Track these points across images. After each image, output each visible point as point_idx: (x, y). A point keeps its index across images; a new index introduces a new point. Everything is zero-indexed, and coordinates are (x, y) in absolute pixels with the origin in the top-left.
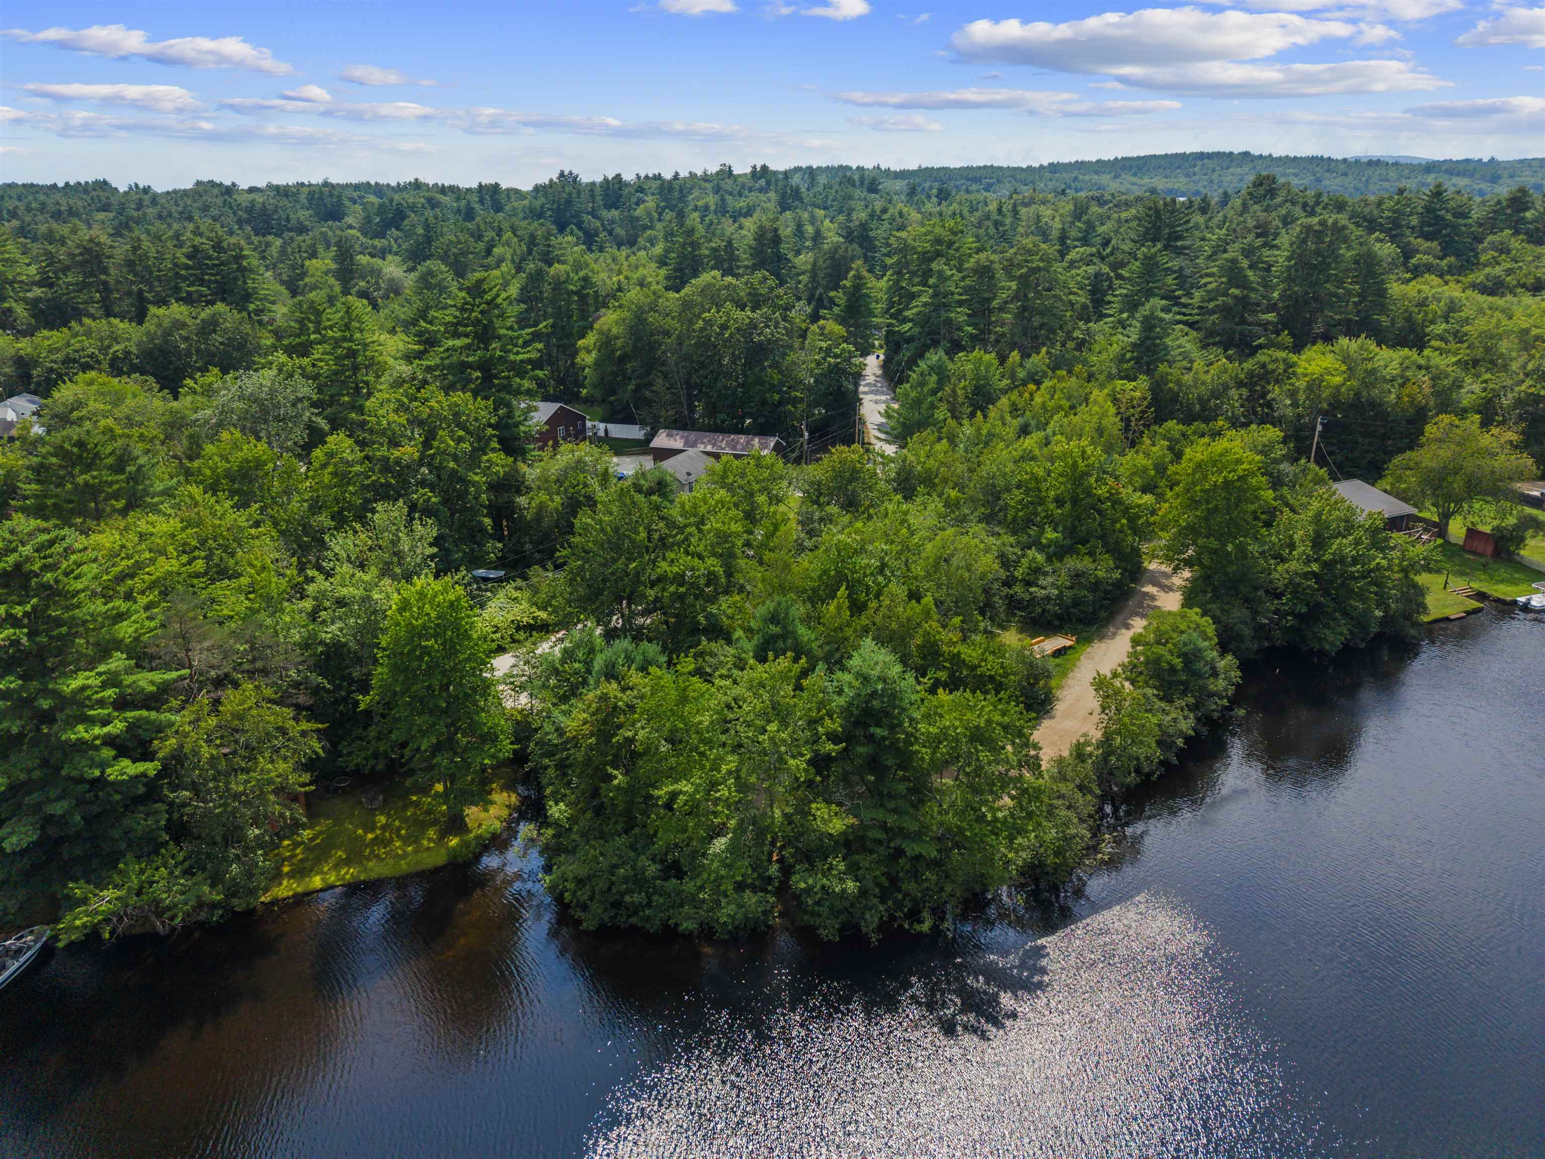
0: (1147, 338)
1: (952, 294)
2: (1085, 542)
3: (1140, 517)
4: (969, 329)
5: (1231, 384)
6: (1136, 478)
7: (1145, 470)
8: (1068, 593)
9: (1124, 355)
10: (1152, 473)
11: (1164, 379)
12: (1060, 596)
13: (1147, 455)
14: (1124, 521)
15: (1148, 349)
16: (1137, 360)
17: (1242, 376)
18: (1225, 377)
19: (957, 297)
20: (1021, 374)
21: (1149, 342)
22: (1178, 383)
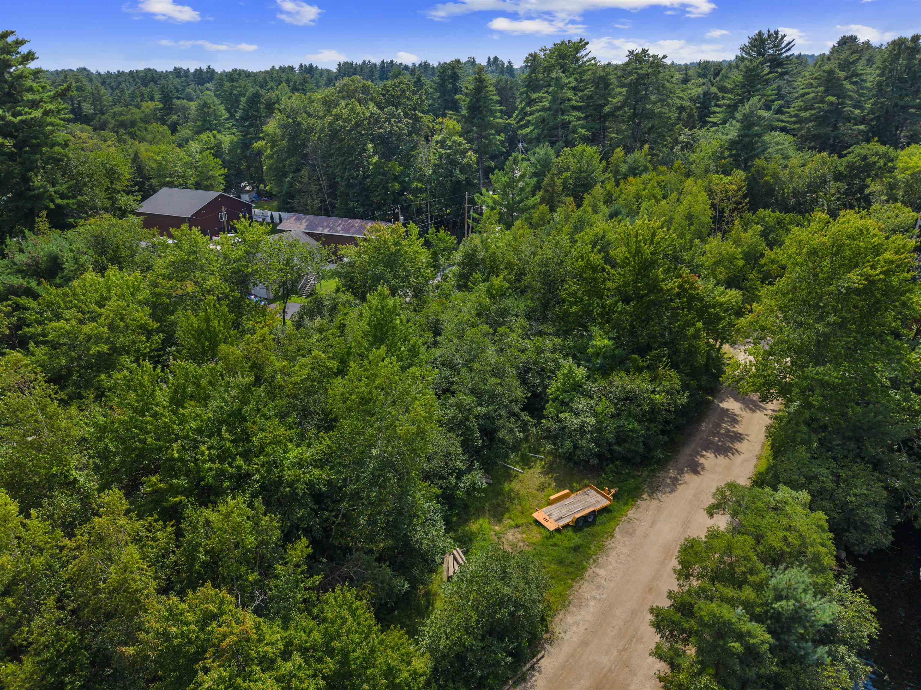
0: (745, 136)
1: (570, 100)
2: (643, 351)
3: (720, 319)
4: (583, 131)
5: (829, 177)
6: (720, 269)
7: (732, 259)
8: (612, 425)
9: (722, 153)
10: (741, 263)
11: (761, 173)
12: (599, 429)
13: (737, 242)
14: (700, 325)
15: (745, 147)
16: (736, 158)
17: (841, 169)
18: (823, 170)
19: (573, 103)
20: (624, 168)
21: (747, 139)
22: (774, 175)
